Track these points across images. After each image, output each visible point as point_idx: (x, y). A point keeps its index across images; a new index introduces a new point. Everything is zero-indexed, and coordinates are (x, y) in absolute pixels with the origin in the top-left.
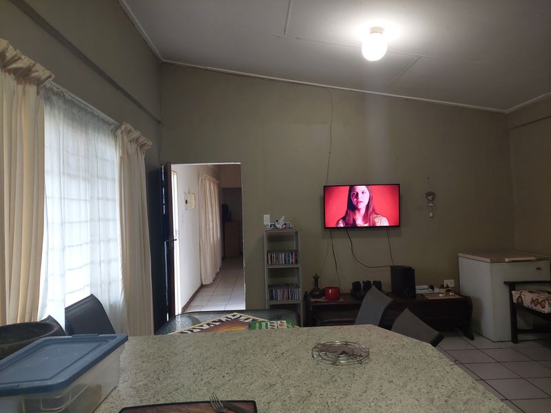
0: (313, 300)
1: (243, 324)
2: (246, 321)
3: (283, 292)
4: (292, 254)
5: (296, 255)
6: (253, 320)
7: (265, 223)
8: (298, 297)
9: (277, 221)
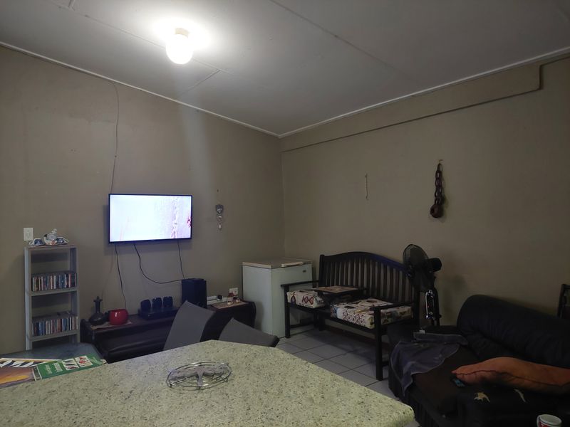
0: (94, 328)
1: (21, 370)
2: (24, 366)
3: (54, 324)
4: (67, 276)
5: (73, 277)
6: (35, 363)
7: (26, 239)
8: (74, 326)
9: (46, 236)
